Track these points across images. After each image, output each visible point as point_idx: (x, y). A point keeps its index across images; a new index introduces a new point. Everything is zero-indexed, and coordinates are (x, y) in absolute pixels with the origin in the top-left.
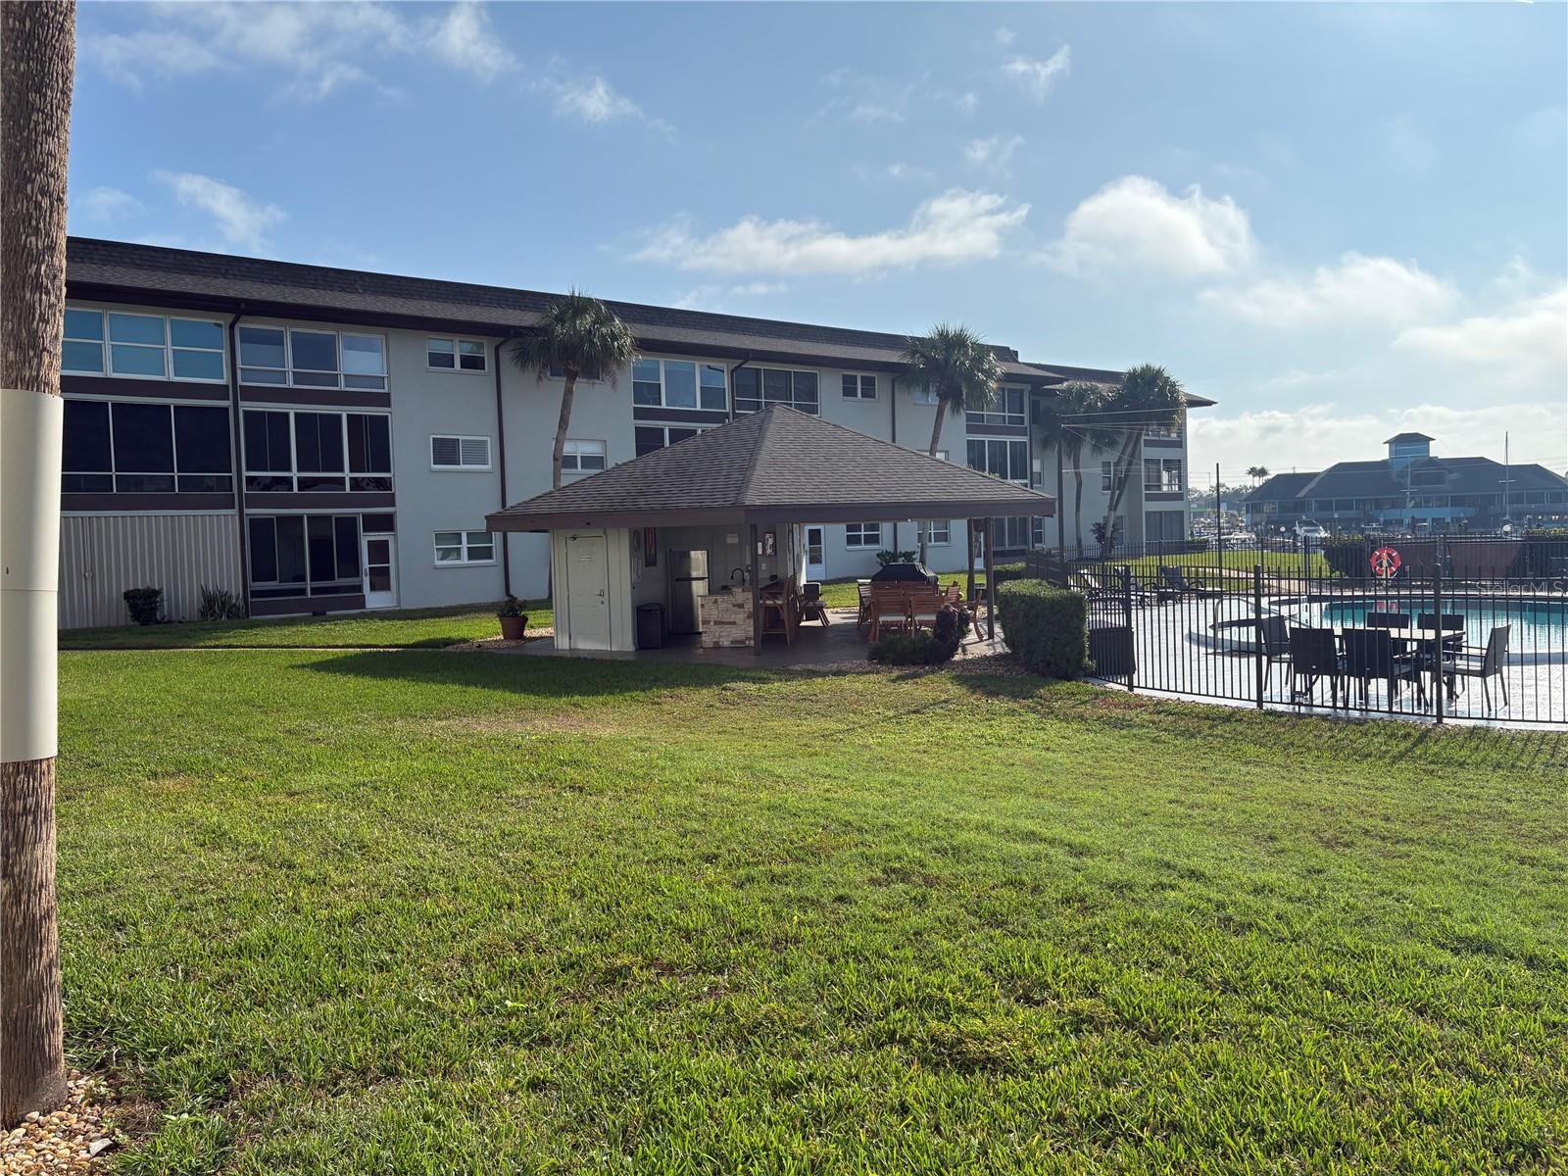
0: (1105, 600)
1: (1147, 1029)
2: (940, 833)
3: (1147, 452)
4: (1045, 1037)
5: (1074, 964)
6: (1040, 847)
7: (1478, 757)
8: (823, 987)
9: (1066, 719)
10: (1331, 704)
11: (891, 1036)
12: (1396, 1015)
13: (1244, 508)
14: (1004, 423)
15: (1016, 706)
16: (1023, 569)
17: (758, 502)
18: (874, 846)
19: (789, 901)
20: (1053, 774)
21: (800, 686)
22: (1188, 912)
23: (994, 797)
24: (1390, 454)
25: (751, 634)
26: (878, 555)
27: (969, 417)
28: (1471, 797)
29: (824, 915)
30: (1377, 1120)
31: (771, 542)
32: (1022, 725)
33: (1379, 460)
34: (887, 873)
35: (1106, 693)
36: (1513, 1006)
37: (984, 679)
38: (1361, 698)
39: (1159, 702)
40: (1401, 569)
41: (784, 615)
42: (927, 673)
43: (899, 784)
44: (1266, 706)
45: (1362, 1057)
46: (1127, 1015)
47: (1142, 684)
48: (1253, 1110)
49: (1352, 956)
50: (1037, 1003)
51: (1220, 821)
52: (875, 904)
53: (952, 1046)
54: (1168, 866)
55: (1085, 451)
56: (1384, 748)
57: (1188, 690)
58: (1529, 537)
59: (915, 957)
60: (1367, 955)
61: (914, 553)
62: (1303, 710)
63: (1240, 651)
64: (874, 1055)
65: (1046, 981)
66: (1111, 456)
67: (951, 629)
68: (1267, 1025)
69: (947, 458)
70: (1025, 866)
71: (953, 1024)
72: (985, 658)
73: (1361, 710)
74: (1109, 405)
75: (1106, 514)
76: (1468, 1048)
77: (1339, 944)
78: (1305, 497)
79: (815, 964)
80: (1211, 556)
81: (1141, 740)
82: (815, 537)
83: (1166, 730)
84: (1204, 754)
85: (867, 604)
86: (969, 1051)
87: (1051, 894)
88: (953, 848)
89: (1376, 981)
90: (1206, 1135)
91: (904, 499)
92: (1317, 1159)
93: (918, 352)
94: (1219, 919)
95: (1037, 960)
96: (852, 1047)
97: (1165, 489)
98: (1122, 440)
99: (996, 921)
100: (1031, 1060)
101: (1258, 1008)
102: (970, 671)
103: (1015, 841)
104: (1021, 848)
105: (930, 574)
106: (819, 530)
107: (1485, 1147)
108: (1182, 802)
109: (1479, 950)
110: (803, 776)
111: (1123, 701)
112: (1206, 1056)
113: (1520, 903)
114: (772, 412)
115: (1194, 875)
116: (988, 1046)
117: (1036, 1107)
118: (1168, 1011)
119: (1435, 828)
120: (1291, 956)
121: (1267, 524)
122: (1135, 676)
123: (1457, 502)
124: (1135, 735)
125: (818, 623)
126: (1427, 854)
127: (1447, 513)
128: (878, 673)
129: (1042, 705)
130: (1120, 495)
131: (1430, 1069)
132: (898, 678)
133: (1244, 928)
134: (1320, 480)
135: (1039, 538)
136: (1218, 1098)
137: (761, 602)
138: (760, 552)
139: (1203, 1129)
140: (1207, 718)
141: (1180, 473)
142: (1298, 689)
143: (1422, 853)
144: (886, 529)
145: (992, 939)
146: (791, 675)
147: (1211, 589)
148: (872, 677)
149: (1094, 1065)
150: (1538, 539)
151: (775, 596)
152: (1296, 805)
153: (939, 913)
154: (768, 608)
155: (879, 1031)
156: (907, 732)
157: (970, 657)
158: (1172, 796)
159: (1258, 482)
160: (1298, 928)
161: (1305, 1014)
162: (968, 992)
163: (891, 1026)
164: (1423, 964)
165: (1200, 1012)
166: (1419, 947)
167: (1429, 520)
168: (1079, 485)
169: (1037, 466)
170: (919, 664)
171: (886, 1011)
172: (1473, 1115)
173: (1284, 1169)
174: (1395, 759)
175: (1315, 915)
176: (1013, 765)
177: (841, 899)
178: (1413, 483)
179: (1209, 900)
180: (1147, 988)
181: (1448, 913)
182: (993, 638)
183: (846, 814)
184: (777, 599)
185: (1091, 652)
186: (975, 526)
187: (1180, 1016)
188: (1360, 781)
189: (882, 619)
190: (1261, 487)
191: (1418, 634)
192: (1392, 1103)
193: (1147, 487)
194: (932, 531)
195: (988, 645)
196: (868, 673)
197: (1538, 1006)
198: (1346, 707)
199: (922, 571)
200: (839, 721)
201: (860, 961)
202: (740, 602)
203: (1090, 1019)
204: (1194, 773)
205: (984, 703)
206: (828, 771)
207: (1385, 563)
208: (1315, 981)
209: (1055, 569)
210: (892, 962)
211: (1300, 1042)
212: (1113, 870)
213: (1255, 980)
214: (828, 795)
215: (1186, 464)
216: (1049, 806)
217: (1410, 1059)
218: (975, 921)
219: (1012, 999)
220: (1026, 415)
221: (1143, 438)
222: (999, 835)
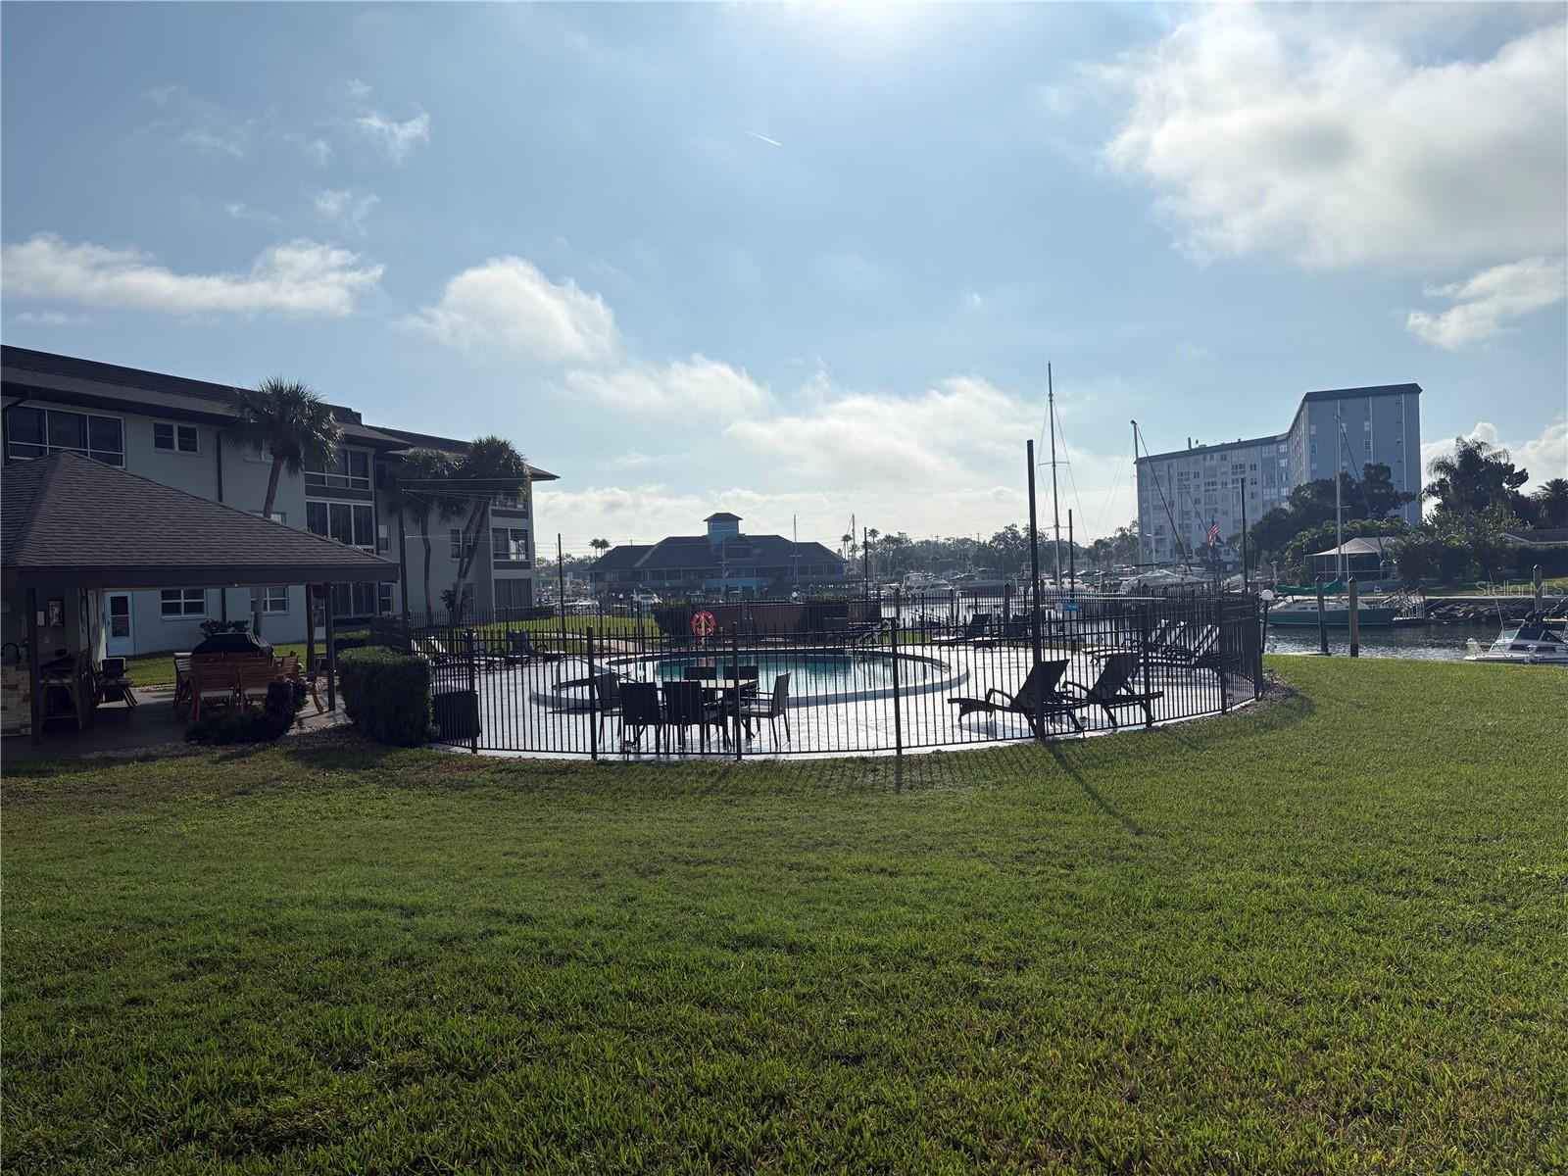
0: (452, 666)
1: (467, 1069)
2: (260, 915)
3: (495, 522)
4: (362, 1098)
5: (397, 1021)
6: (371, 914)
7: (765, 785)
8: (105, 1099)
9: (408, 786)
10: (654, 751)
11: (188, 1136)
12: (683, 1012)
13: (589, 577)
14: (347, 486)
15: (356, 777)
16: (367, 637)
17: (37, 563)
18: (178, 939)
19: (65, 1015)
20: (391, 841)
21: (98, 777)
22: (514, 953)
23: (324, 871)
24: (709, 529)
25: (29, 720)
26: (202, 625)
27: (308, 478)
28: (758, 820)
29: (110, 1022)
30: (663, 1103)
31: (56, 610)
32: (361, 796)
33: (700, 535)
34: (193, 966)
35: (450, 757)
36: (775, 987)
37: (321, 753)
38: (679, 744)
39: (502, 761)
40: (716, 628)
41: (75, 696)
42: (258, 750)
43: (215, 871)
44: (600, 757)
45: (654, 1052)
46: (447, 1059)
47: (486, 745)
48: (558, 1118)
49: (654, 968)
50: (356, 1068)
51: (550, 866)
52: (176, 1000)
53: (258, 1129)
54: (498, 913)
55: (434, 518)
56: (695, 785)
57: (529, 747)
58: (809, 601)
59: (220, 1047)
60: (664, 965)
61: (246, 623)
62: (632, 757)
63: (578, 708)
64: (166, 1158)
65: (367, 1043)
66: (460, 524)
67: (285, 701)
68: (575, 1043)
69: (284, 519)
70: (353, 934)
71: (260, 1107)
72: (325, 730)
73: (679, 754)
74: (455, 474)
75: (456, 582)
76: (738, 1028)
77: (643, 960)
78: (641, 567)
79: (95, 1076)
80: (556, 622)
81: (481, 799)
82: (119, 606)
83: (505, 787)
84: (541, 806)
85: (185, 679)
86: (276, 1131)
87: (379, 957)
88: (274, 928)
89: (670, 986)
90: (514, 1153)
91: (229, 562)
92: (610, 1148)
93: (248, 406)
94: (542, 955)
95: (358, 1024)
96: (139, 1156)
97: (513, 557)
98: (470, 509)
99: (318, 993)
100: (346, 1124)
101: (570, 1028)
102: (306, 745)
103: (345, 910)
104: (350, 917)
105: (264, 644)
106: (126, 598)
107: (746, 1105)
108: (516, 854)
109: (753, 945)
110: (92, 876)
111: (465, 763)
112: (520, 1080)
113: (786, 902)
114: (57, 459)
115: (522, 919)
116: (298, 1120)
117: (347, 1169)
118: (488, 1047)
119: (729, 848)
120: (601, 976)
121: (608, 592)
122: (479, 739)
123: (761, 573)
124: (475, 796)
125: (122, 704)
126: (721, 871)
127: (753, 583)
128: (197, 754)
129: (383, 774)
130: (469, 563)
131: (708, 1052)
132: (224, 758)
133: (563, 959)
134: (654, 553)
135: (387, 605)
136: (527, 1116)
137: (42, 682)
138: (41, 621)
139: (510, 1147)
140: (546, 773)
141: (526, 542)
142: (627, 739)
143: (716, 871)
144: (212, 596)
145: (311, 1013)
146: (84, 766)
147: (556, 652)
148: (190, 760)
149: (410, 1115)
150: (816, 602)
151: (61, 674)
152: (618, 843)
153: (252, 997)
154: (51, 688)
155: (173, 1131)
156: (230, 815)
157: (308, 730)
158: (507, 848)
159: (600, 553)
160: (610, 951)
161: (610, 1025)
162: (279, 1070)
163: (187, 1124)
164: (709, 964)
165: (517, 1044)
166: (707, 951)
167: (740, 588)
168: (428, 552)
169: (383, 532)
170: (248, 741)
171: (183, 1109)
172: (738, 1080)
173: (581, 1165)
174: (703, 793)
175: (626, 937)
176: (349, 836)
177: (133, 1001)
178: (727, 556)
179: (534, 940)
180: (468, 1029)
181: (732, 918)
182: (334, 709)
183: (145, 910)
184: (65, 677)
185: (435, 716)
186: (315, 592)
187: (499, 1049)
188: (675, 816)
189: (204, 695)
190: (602, 557)
191: (721, 683)
192: (676, 1085)
193: (496, 556)
194: (268, 599)
195: (328, 717)
196: (185, 755)
197: (792, 983)
198: (667, 753)
199: (255, 641)
200: (146, 811)
201: (153, 1063)
202: (13, 683)
203: (411, 1071)
204: (530, 825)
205: (321, 777)
206: (126, 867)
207: (703, 625)
208: (620, 996)
209: (397, 635)
210: (192, 1058)
211: (603, 1051)
212: (444, 925)
213: (568, 1004)
214: (124, 893)
215: (533, 534)
216: (385, 873)
217: (692, 1046)
218: (293, 997)
219: (329, 1068)
220: (370, 479)
221: (491, 507)
222: (327, 907)
